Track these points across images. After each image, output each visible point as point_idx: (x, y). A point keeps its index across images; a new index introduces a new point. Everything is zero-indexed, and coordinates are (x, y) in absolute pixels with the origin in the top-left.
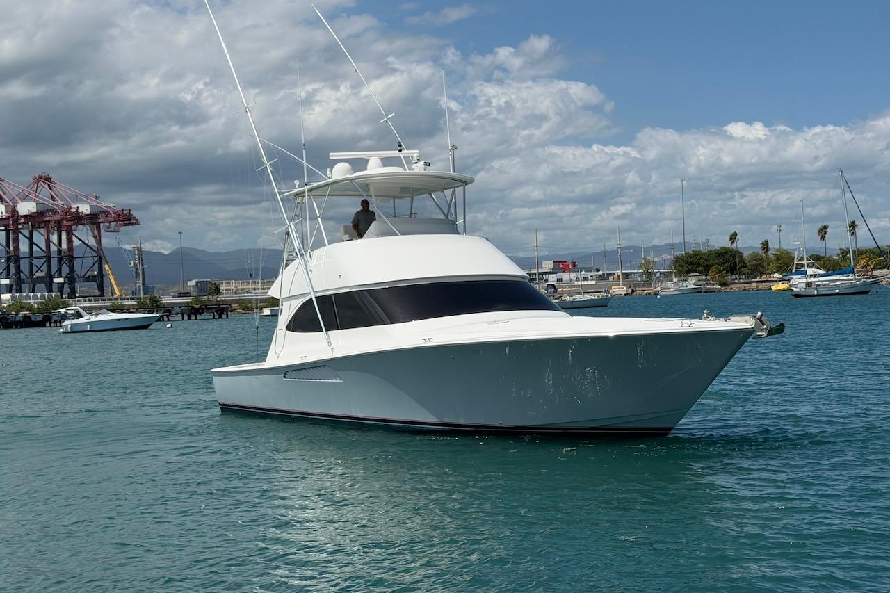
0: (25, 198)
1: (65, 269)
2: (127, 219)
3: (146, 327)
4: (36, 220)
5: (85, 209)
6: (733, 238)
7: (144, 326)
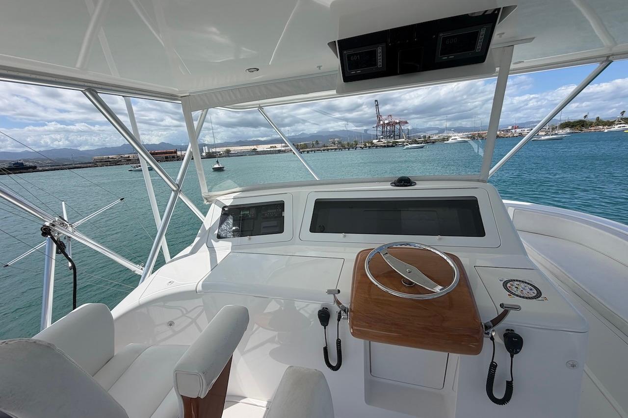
0: (386, 120)
1: (393, 134)
2: (406, 123)
3: (422, 148)
4: (388, 124)
5: (398, 121)
6: (585, 117)
7: (422, 147)
